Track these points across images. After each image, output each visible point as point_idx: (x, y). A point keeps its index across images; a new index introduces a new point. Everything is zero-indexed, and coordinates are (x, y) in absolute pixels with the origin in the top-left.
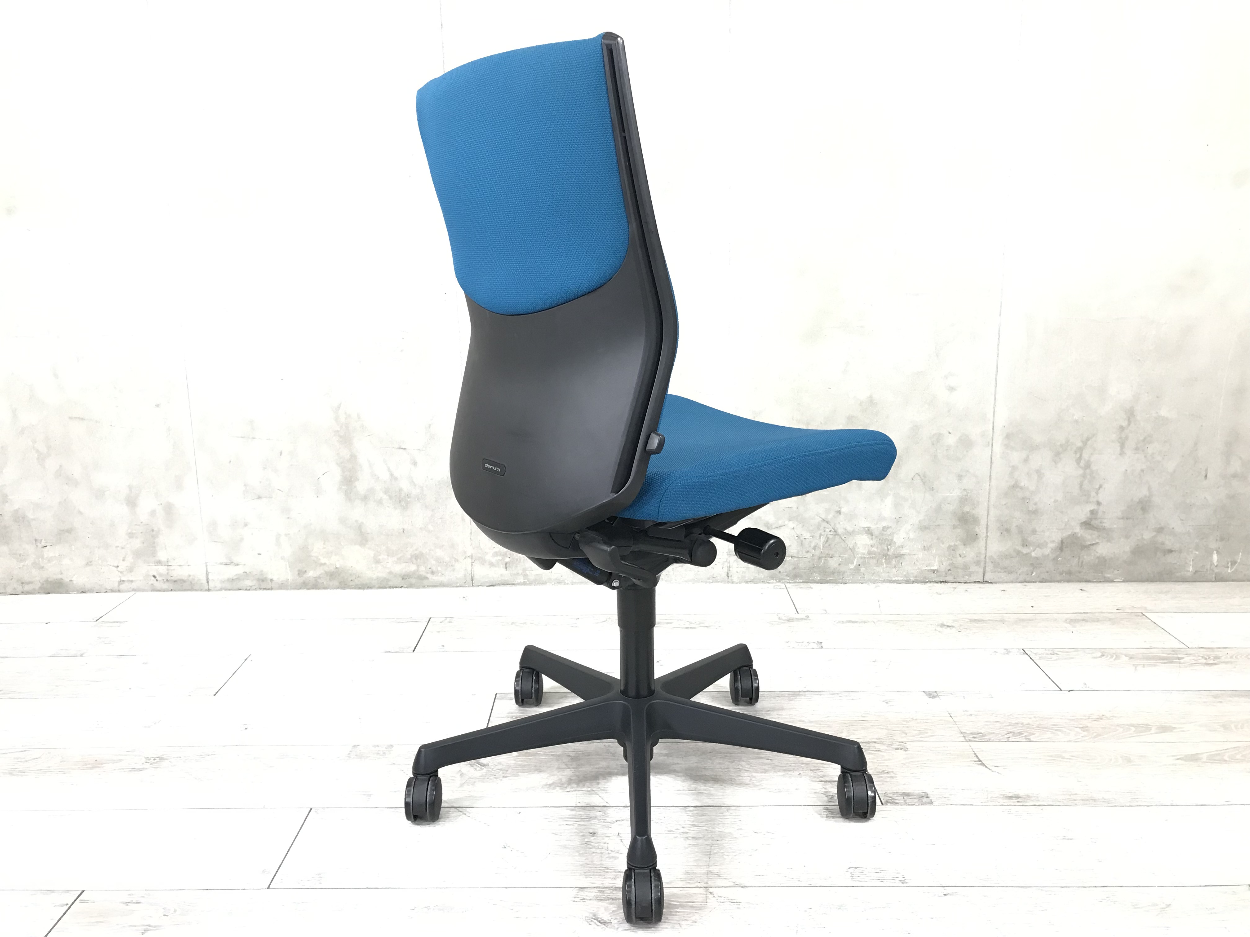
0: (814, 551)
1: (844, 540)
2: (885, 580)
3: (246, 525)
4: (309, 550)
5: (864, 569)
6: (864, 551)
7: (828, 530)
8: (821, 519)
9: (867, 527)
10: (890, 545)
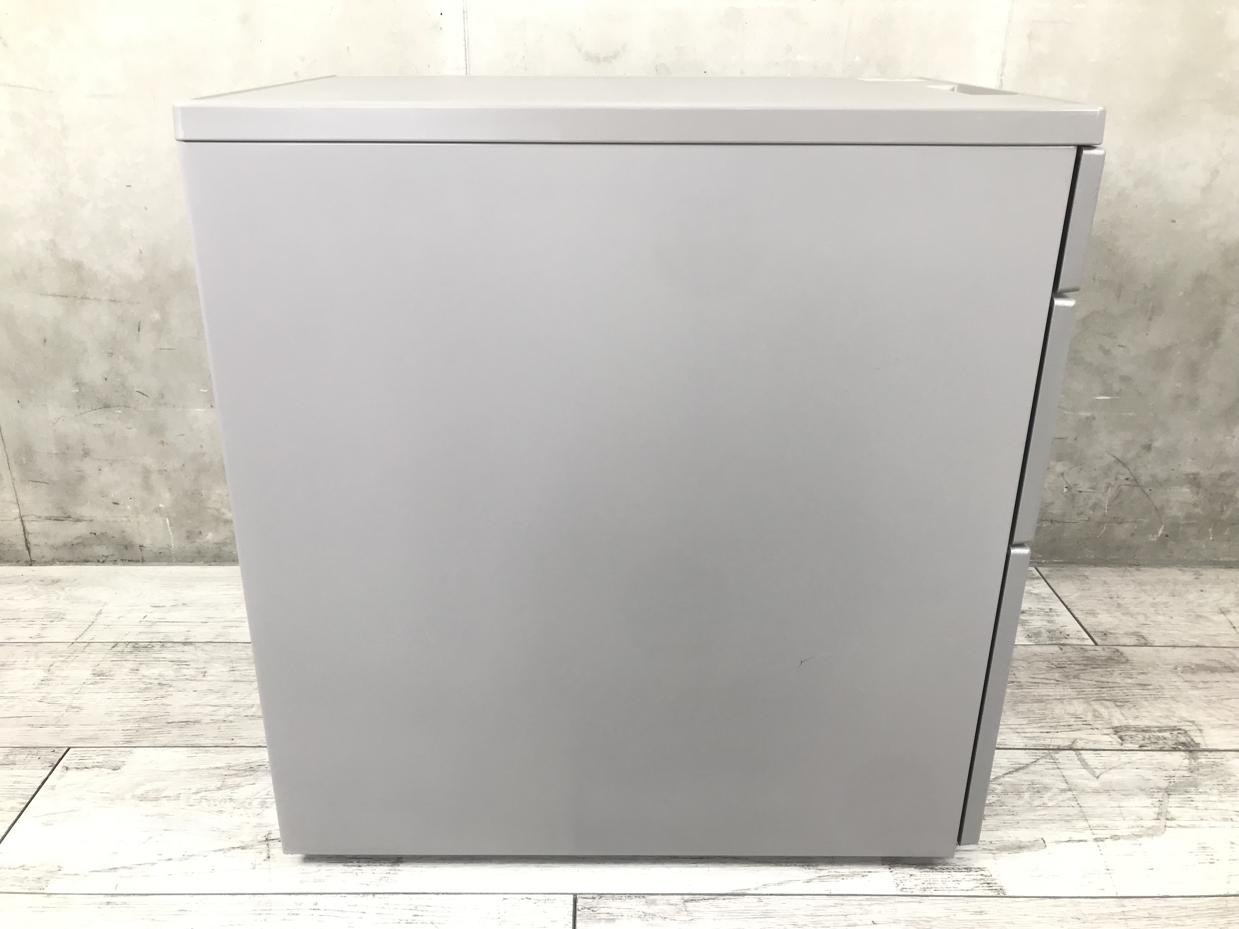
0: (1091, 512)
1: (1147, 496)
2: (1206, 561)
3: (86, 453)
4: (203, 497)
5: (1173, 542)
6: (1179, 514)
7: (1122, 478)
8: (1113, 459)
9: (1193, 474)
10: (1227, 504)
